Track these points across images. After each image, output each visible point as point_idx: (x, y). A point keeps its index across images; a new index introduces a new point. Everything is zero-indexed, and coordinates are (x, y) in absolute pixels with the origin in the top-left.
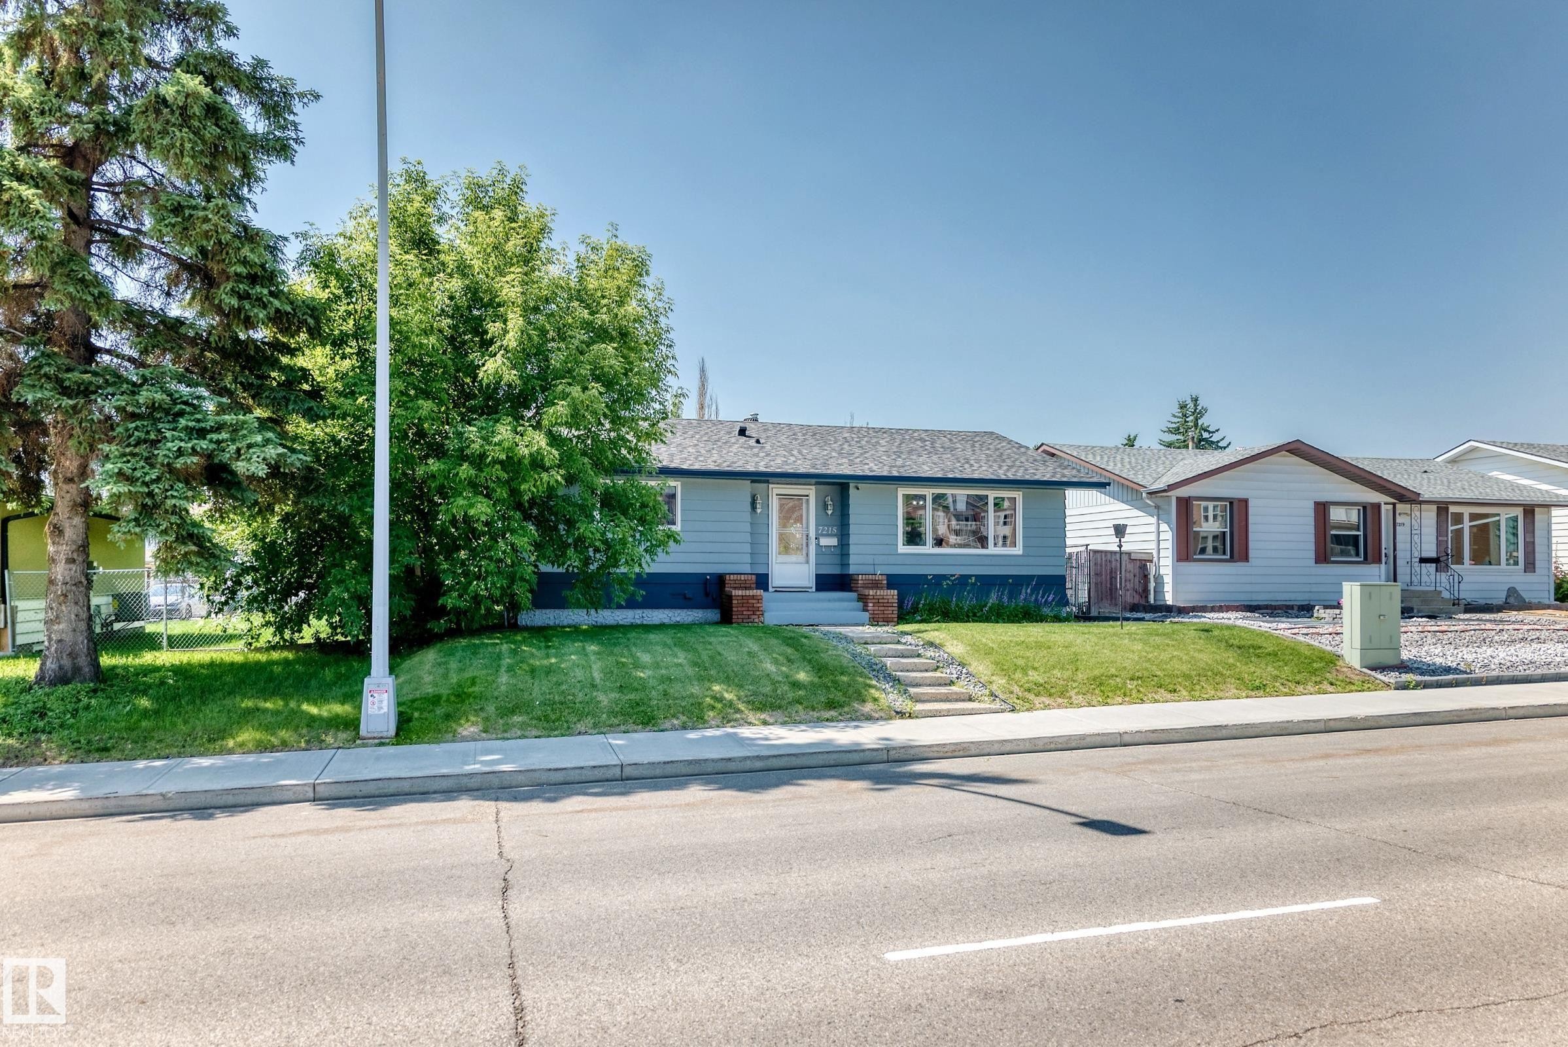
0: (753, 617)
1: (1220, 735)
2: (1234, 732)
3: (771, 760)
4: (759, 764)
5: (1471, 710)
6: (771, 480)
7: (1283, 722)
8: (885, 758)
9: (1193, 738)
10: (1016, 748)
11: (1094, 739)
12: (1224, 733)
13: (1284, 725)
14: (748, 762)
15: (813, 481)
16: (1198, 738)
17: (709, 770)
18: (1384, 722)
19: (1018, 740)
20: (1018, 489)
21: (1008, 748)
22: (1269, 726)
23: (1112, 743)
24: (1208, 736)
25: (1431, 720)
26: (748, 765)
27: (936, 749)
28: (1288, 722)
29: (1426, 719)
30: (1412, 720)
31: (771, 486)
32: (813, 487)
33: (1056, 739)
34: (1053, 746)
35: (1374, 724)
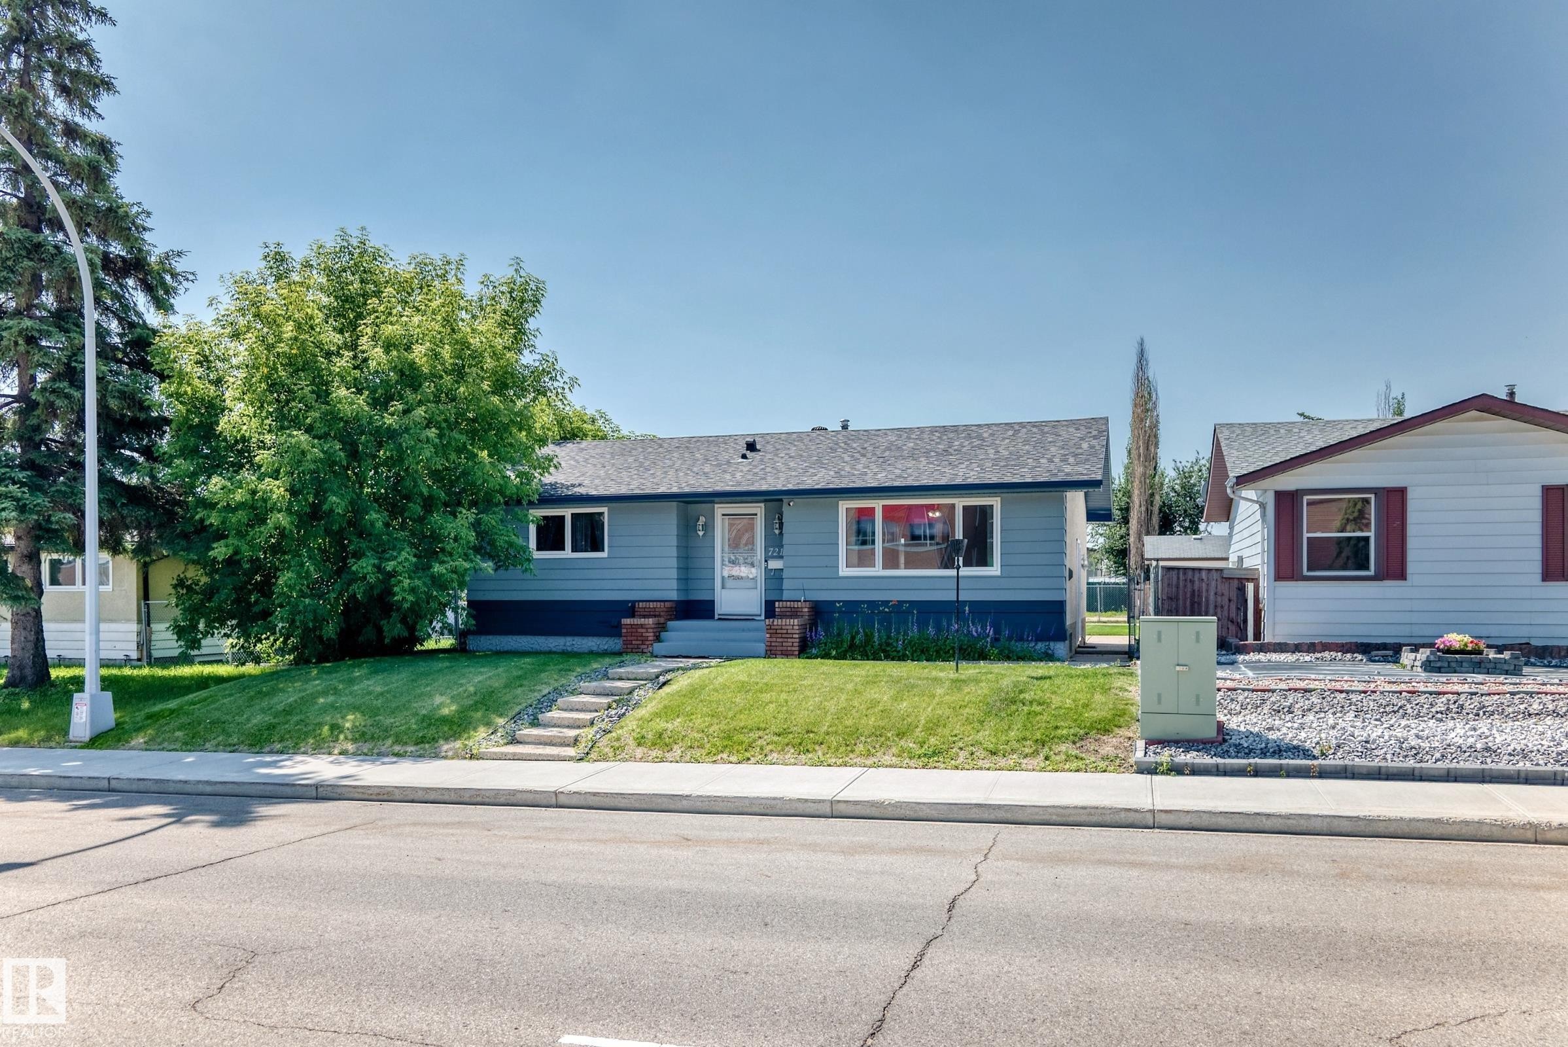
0: (643, 647)
1: (679, 806)
2: (699, 805)
3: (218, 785)
4: (208, 789)
5: (1084, 808)
6: (716, 499)
7: (767, 798)
8: (314, 794)
9: (645, 806)
10: (440, 798)
11: (525, 796)
12: (685, 804)
13: (769, 802)
14: (200, 786)
15: (762, 498)
16: (650, 807)
17: (171, 789)
18: (927, 812)
19: (443, 789)
20: (995, 495)
21: (432, 796)
22: (747, 802)
23: (545, 802)
24: (664, 807)
25: (1009, 816)
26: (201, 788)
27: (360, 790)
28: (775, 799)
29: (1001, 815)
30: (973, 814)
31: (716, 506)
32: (762, 505)
33: (483, 793)
34: (479, 799)
35: (909, 813)
